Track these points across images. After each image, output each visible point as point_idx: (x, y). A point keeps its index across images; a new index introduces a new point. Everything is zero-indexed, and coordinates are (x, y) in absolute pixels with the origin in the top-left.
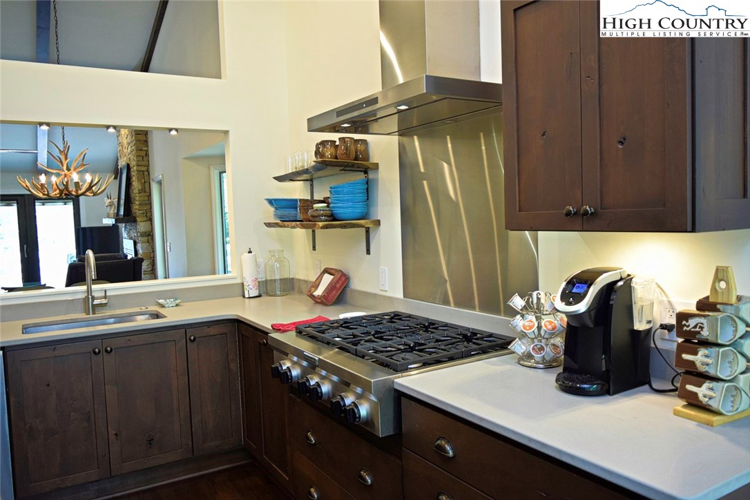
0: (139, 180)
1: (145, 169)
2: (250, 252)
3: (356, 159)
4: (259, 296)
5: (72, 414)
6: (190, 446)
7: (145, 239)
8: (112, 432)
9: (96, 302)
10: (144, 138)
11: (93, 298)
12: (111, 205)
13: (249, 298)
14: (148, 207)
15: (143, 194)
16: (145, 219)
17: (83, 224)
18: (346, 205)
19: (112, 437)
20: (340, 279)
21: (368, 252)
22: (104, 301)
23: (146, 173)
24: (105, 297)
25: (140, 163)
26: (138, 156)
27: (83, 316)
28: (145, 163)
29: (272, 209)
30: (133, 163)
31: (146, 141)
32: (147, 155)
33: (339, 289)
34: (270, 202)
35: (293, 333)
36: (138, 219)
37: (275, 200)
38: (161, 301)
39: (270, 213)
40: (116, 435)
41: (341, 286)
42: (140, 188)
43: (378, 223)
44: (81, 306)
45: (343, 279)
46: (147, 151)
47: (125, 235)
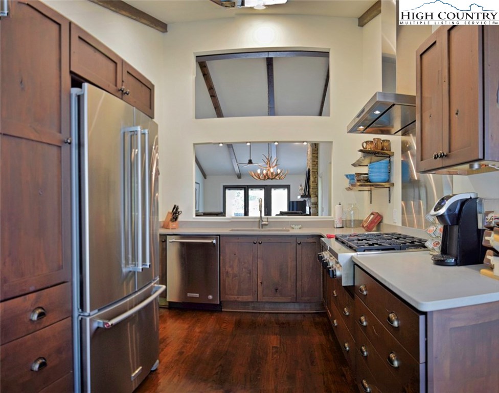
0: (313, 176)
1: (316, 171)
2: (340, 204)
3: (382, 149)
4: (342, 227)
5: (244, 269)
6: (295, 296)
7: (314, 206)
8: (259, 281)
9: (263, 223)
10: (316, 155)
11: (262, 221)
12: (301, 189)
13: (337, 228)
14: (316, 190)
15: (314, 183)
16: (314, 196)
17: (292, 200)
18: (376, 174)
19: (259, 284)
20: (377, 217)
21: (390, 202)
22: (266, 223)
23: (316, 173)
24: (267, 221)
25: (314, 168)
26: (313, 164)
27: (258, 229)
28: (316, 168)
29: (348, 180)
30: (311, 168)
31: (317, 157)
32: (317, 164)
33: (377, 222)
34: (347, 176)
35: (334, 239)
36: (312, 196)
37: (350, 175)
38: (292, 226)
39: (347, 183)
40: (261, 283)
41: (378, 220)
42: (313, 180)
43: (393, 184)
44: (257, 224)
45: (379, 217)
46: (317, 162)
47: (307, 205)
